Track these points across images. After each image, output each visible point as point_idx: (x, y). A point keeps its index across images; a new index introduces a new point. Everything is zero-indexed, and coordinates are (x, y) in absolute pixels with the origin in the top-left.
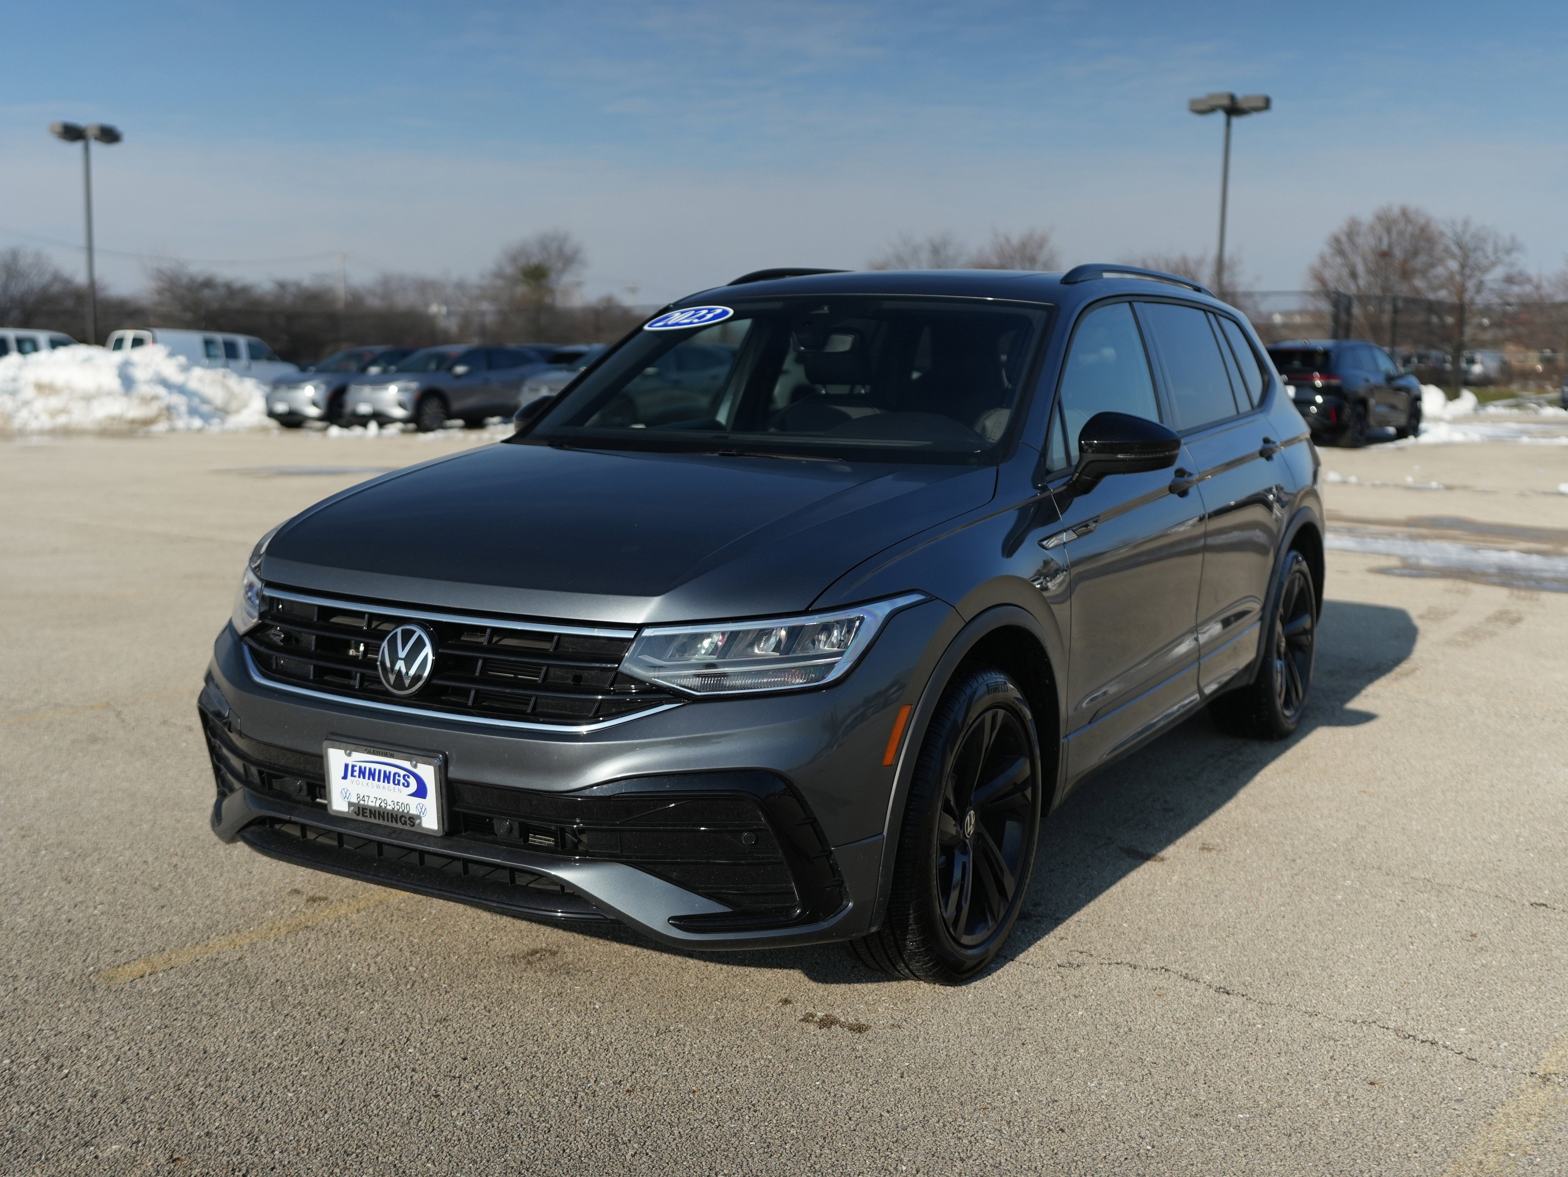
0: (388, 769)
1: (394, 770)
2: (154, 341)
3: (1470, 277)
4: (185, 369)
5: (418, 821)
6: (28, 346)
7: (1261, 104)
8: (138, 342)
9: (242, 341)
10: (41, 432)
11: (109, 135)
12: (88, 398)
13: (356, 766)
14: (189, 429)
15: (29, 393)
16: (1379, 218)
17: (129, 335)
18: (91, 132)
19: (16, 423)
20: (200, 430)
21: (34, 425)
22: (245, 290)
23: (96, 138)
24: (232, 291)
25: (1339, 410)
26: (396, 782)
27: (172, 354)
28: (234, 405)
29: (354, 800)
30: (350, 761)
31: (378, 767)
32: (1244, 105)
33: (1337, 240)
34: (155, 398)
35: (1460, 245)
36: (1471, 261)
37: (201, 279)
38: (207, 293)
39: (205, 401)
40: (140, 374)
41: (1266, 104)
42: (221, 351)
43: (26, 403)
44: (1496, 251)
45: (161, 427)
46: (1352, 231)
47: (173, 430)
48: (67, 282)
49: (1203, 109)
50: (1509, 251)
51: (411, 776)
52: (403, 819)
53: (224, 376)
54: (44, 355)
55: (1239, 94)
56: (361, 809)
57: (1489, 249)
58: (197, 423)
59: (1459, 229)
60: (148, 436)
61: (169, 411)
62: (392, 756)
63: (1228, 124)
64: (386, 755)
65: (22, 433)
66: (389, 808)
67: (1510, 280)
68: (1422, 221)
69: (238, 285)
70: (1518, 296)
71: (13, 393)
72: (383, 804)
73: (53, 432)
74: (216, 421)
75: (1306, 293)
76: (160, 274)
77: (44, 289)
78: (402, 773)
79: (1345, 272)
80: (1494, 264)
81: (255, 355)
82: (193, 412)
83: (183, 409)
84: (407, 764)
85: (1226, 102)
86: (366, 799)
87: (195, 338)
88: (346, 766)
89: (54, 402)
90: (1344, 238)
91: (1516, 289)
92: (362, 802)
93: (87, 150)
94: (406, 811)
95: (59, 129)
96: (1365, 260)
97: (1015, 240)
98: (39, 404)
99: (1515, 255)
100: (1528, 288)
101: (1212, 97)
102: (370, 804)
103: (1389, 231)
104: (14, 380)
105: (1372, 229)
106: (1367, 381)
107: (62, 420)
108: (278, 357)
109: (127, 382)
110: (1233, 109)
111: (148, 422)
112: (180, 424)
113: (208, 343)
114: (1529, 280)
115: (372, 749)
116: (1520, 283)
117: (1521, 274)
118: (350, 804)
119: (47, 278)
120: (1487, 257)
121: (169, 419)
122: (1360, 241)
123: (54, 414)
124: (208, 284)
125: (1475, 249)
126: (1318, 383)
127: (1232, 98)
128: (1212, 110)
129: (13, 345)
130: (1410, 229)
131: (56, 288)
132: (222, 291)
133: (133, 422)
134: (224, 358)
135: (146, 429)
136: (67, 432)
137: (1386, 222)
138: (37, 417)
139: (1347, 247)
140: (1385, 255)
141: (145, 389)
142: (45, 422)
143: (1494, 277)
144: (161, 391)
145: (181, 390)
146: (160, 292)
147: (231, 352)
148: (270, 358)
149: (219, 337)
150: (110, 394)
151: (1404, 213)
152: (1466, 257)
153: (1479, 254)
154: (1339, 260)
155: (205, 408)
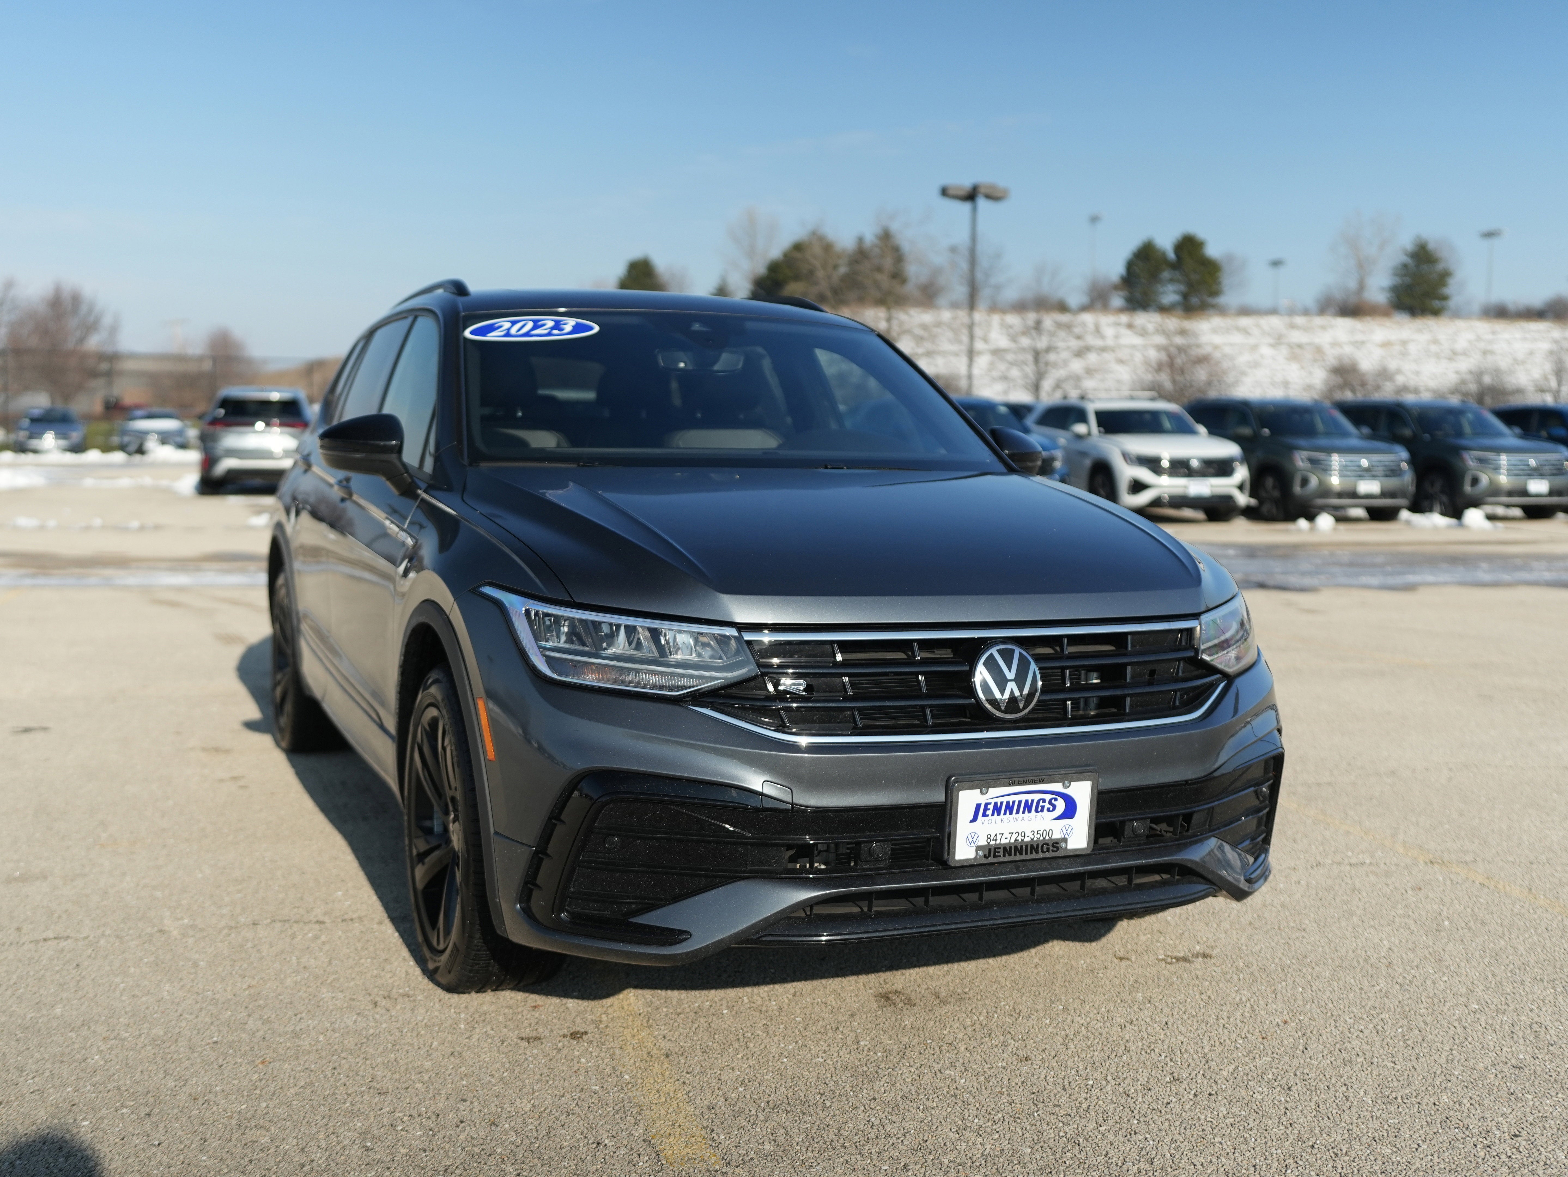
0: (1029, 797)
1: (1037, 797)
5: (1063, 845)
13: (990, 803)
26: (1040, 809)
29: (983, 842)
30: (983, 800)
31: (1017, 798)
51: (1060, 799)
52: (1045, 847)
56: (992, 851)
62: (1042, 781)
64: (1034, 782)
66: (1027, 839)
72: (1020, 838)
78: (1048, 797)
84: (1057, 787)
86: (999, 837)
88: (978, 806)
92: (993, 842)
94: (1047, 838)
102: (1004, 841)
115: (1017, 780)
118: (978, 848)
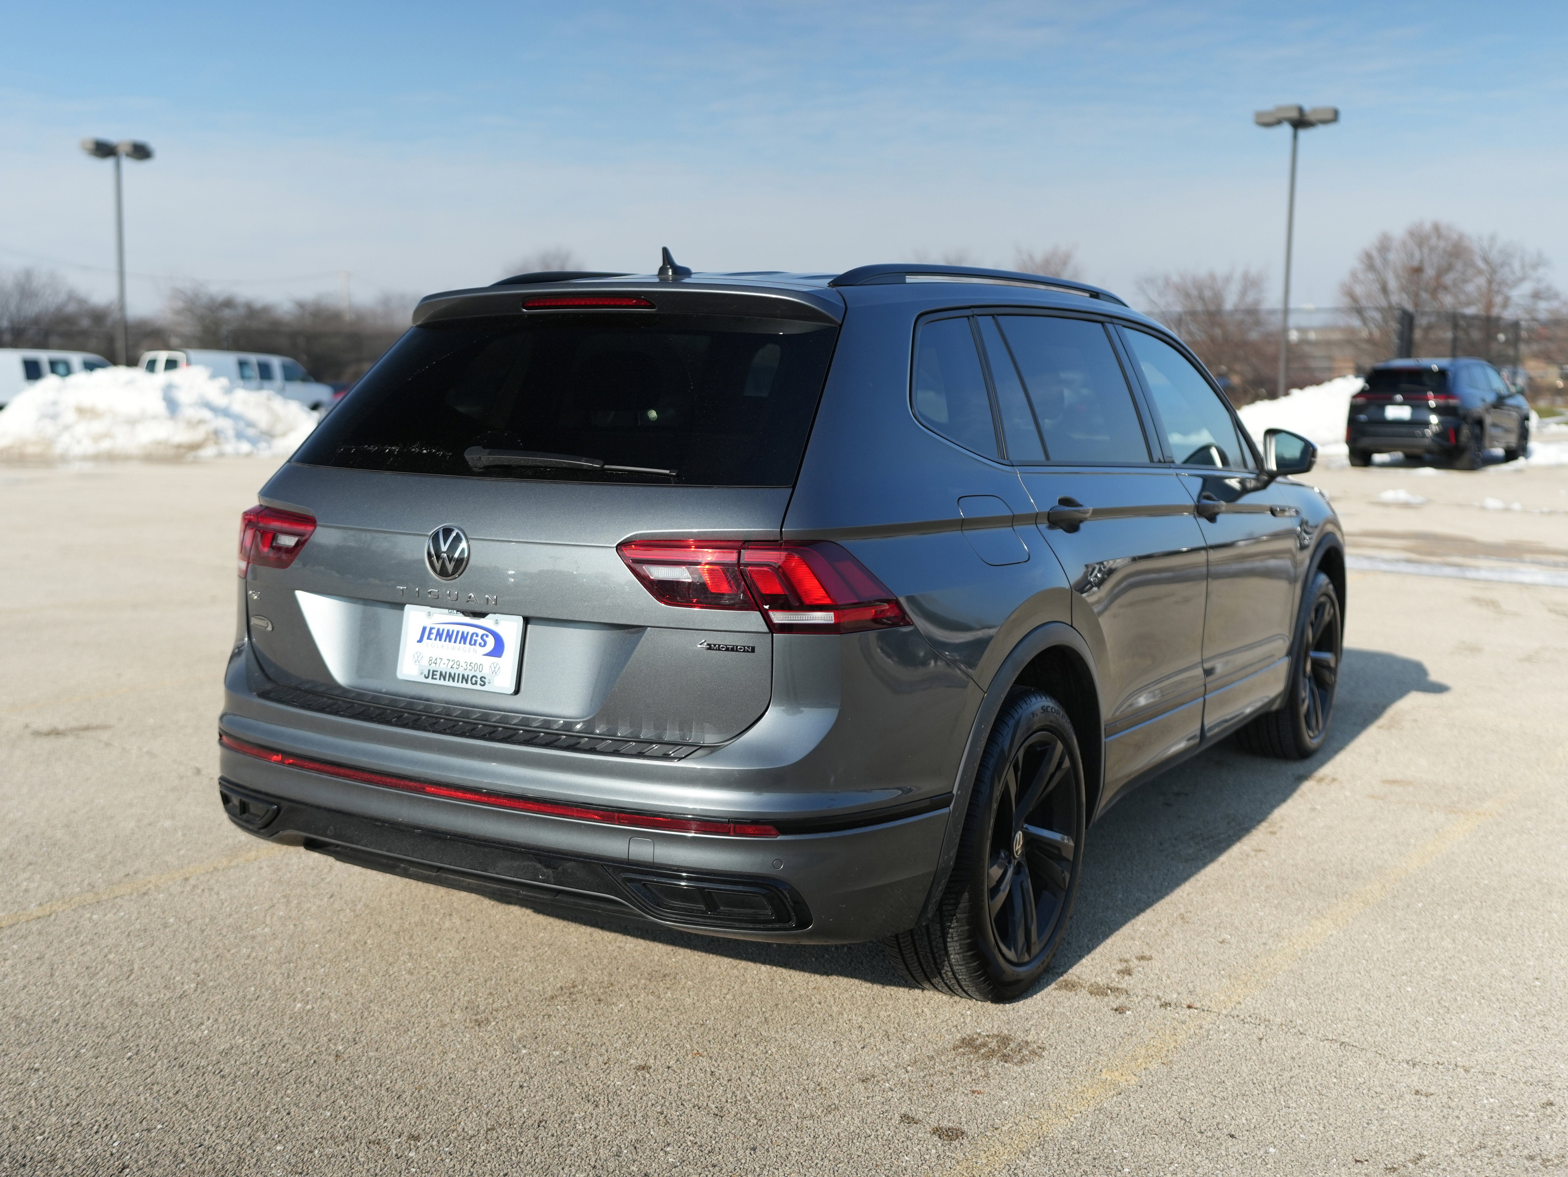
2: (189, 363)
3: (1498, 292)
4: (228, 391)
6: (61, 369)
7: (1330, 116)
8: (171, 364)
9: (276, 362)
10: (85, 458)
11: (141, 152)
12: (132, 422)
14: (238, 454)
15: (70, 417)
16: (1412, 234)
17: (162, 356)
18: (123, 149)
19: (58, 449)
20: (248, 455)
21: (77, 450)
22: (266, 310)
23: (128, 155)
24: (252, 312)
25: (1457, 431)
27: (214, 376)
28: (279, 429)
32: (1312, 117)
33: (1369, 256)
34: (201, 422)
35: (1486, 260)
36: (1498, 277)
37: (221, 298)
38: (227, 313)
39: (250, 424)
40: (183, 397)
41: (1334, 117)
42: (254, 372)
43: (67, 428)
44: (1523, 267)
45: (209, 452)
46: (1384, 246)
47: (221, 455)
48: (81, 302)
49: (1268, 122)
50: (1535, 266)
53: (269, 399)
54: (80, 378)
55: (1307, 107)
57: (1516, 265)
58: (245, 447)
59: (1486, 244)
60: (196, 461)
61: (216, 435)
63: (1295, 137)
65: (64, 459)
67: (1536, 295)
68: (1455, 236)
69: (258, 304)
70: (1547, 310)
71: (54, 417)
73: (96, 458)
74: (263, 445)
75: (1337, 310)
76: (177, 293)
77: (59, 309)
79: (1376, 287)
80: (1522, 279)
81: (289, 376)
82: (240, 436)
83: (230, 433)
85: (1294, 114)
87: (230, 359)
89: (97, 427)
90: (1375, 254)
91: (1543, 305)
93: (118, 167)
95: (91, 146)
96: (1397, 277)
97: (1039, 257)
98: (82, 428)
99: (1541, 271)
100: (1555, 304)
101: (1279, 109)
103: (1420, 245)
104: (55, 403)
105: (1404, 244)
106: (1484, 400)
107: (105, 445)
108: (312, 379)
109: (172, 405)
110: (1300, 122)
111: (194, 447)
112: (229, 448)
113: (242, 364)
114: (1556, 296)
116: (1548, 299)
117: (1549, 288)
119: (62, 297)
120: (1513, 273)
121: (217, 443)
122: (1392, 256)
123: (97, 438)
124: (229, 303)
125: (1503, 265)
126: (1432, 403)
127: (1301, 110)
128: (1279, 122)
129: (46, 367)
130: (1442, 244)
131: (71, 308)
132: (242, 311)
133: (179, 446)
134: (258, 380)
135: (193, 454)
136: (111, 457)
137: (1419, 237)
138: (79, 442)
139: (1378, 262)
140: (1418, 270)
141: (190, 413)
142: (88, 447)
143: (1520, 294)
144: (207, 414)
145: (225, 413)
146: (178, 312)
147: (265, 373)
148: (304, 380)
149: (253, 358)
150: (155, 417)
151: (1436, 228)
152: (1494, 271)
153: (1506, 269)
154: (1371, 276)
155: (251, 432)
